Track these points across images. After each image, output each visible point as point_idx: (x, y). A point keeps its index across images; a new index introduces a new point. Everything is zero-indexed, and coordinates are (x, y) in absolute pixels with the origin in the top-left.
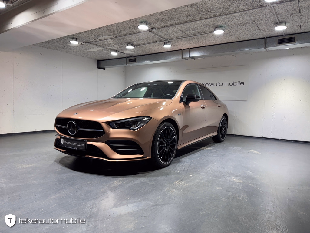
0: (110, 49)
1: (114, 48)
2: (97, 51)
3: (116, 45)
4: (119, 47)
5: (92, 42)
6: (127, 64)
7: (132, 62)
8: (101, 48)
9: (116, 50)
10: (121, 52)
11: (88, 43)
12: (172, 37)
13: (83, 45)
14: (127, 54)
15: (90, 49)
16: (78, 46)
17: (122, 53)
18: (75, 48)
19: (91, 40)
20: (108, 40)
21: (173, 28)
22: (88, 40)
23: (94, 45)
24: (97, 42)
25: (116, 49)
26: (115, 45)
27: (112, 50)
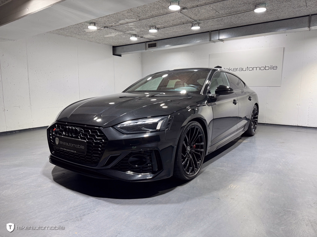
0: (130, 34)
1: (134, 32)
2: (114, 36)
6: (146, 50)
7: (151, 47)
8: (119, 33)
9: (136, 35)
10: (141, 36)
12: (202, 17)
13: (101, 31)
14: (147, 39)
16: (94, 32)
18: (91, 34)
20: (129, 24)
21: (208, 7)
23: (113, 30)
24: (117, 27)
25: (136, 33)
26: (136, 29)
27: (131, 34)
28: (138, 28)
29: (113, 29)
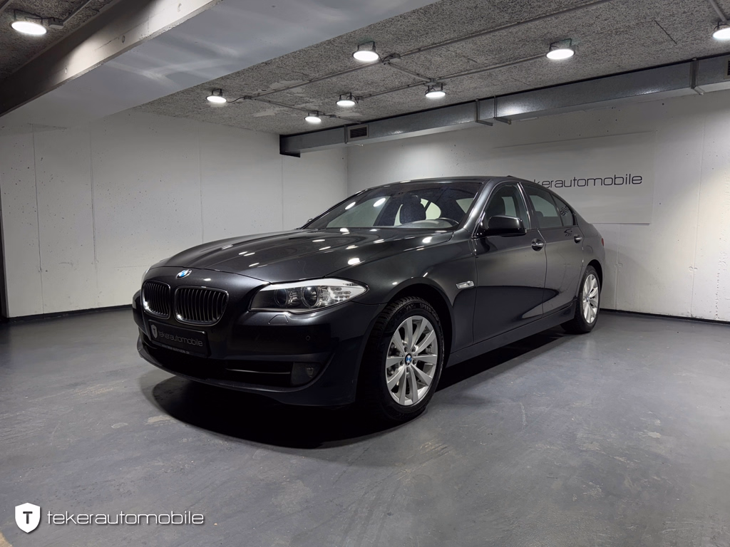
0: (303, 109)
1: (312, 107)
2: (274, 114)
3: (314, 100)
4: (322, 103)
5: (259, 95)
6: (346, 143)
7: (358, 136)
8: (282, 109)
9: (318, 112)
10: (330, 114)
11: (250, 98)
12: (443, 72)
13: (241, 105)
14: (346, 119)
15: (258, 111)
17: (331, 116)
18: (223, 111)
19: (256, 92)
20: (293, 90)
21: (443, 50)
22: (247, 92)
23: (266, 103)
24: (271, 96)
25: (317, 108)
26: (311, 100)
27: (307, 111)
28: (314, 98)
29: (264, 101)
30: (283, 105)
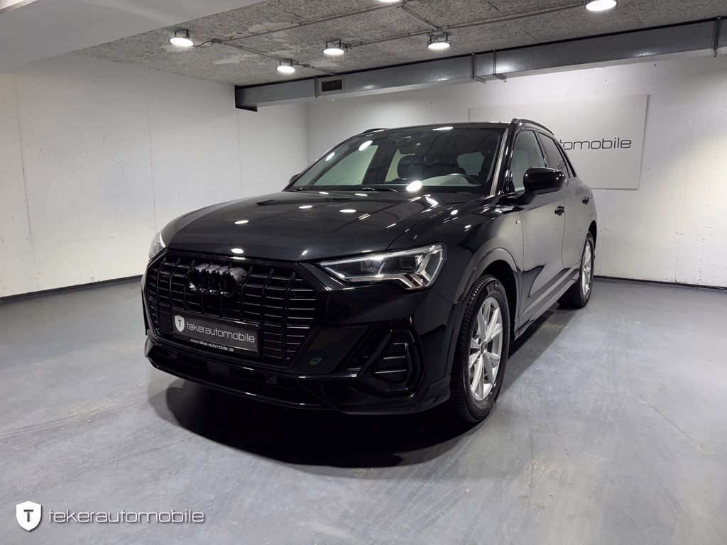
0: (276, 57)
1: (287, 54)
2: (239, 62)
3: (293, 47)
4: (302, 51)
5: (231, 38)
6: (316, 97)
7: (330, 89)
8: (249, 56)
9: (292, 60)
10: (305, 63)
13: (204, 50)
14: (320, 69)
15: (222, 58)
16: (188, 51)
17: (305, 66)
18: (181, 56)
20: (275, 35)
22: (217, 34)
23: (234, 49)
24: (244, 40)
25: (292, 56)
26: (291, 47)
27: (280, 58)
28: (295, 43)
29: (234, 45)
30: (254, 51)
